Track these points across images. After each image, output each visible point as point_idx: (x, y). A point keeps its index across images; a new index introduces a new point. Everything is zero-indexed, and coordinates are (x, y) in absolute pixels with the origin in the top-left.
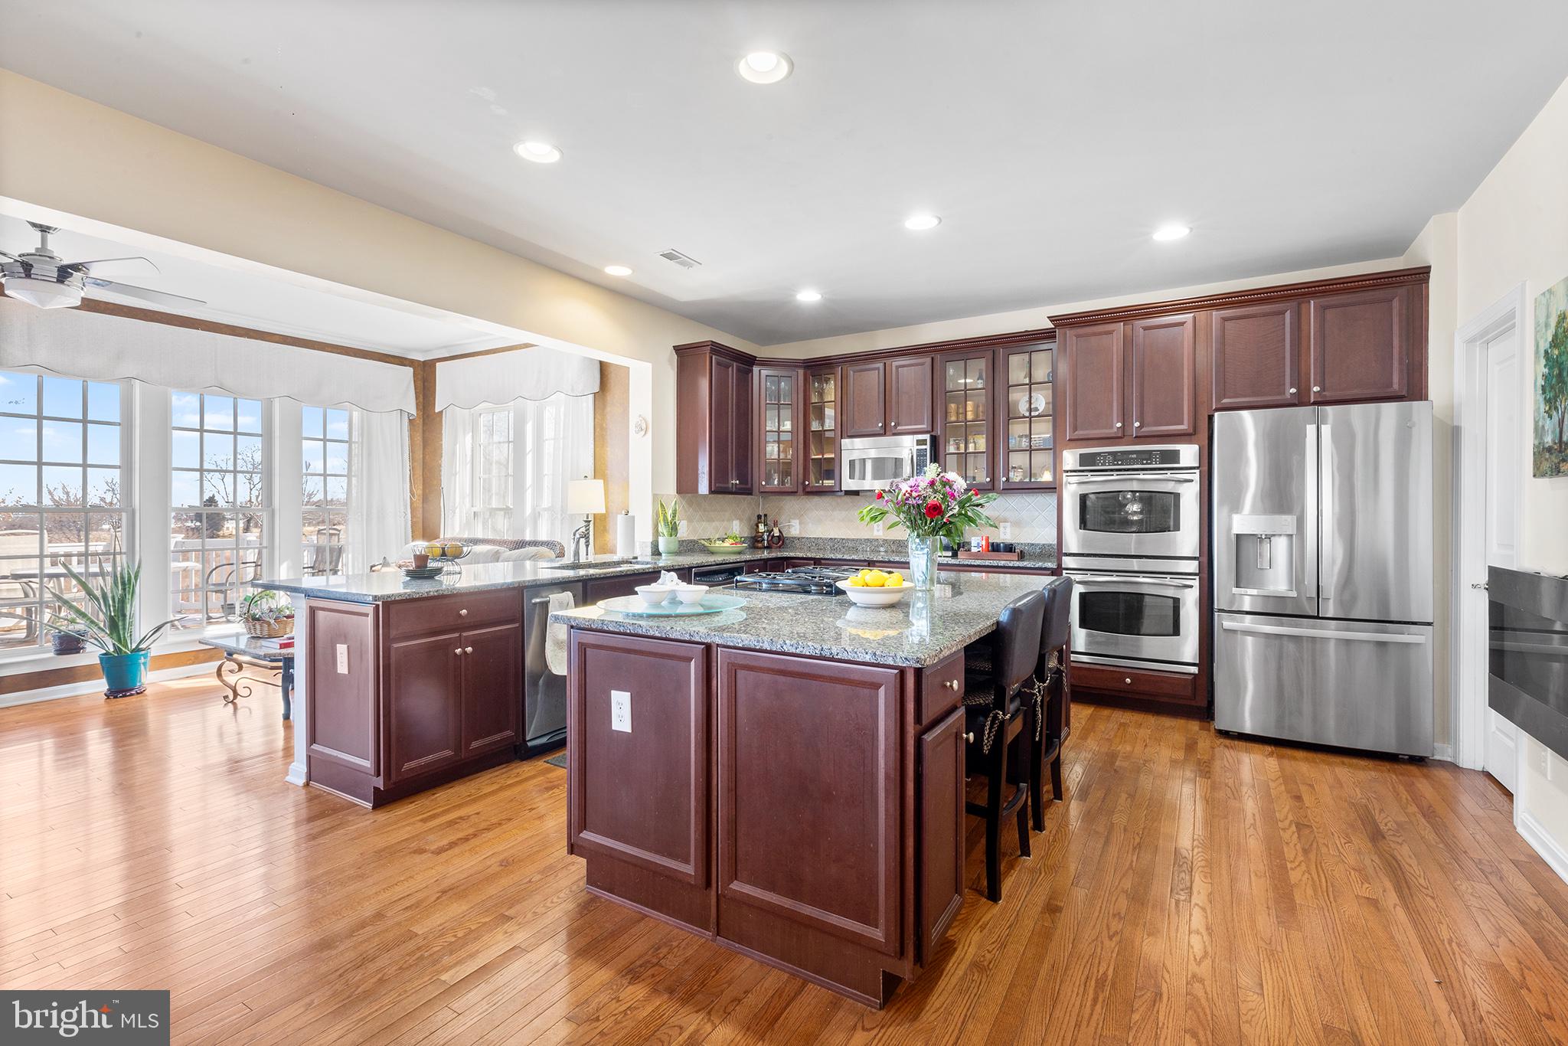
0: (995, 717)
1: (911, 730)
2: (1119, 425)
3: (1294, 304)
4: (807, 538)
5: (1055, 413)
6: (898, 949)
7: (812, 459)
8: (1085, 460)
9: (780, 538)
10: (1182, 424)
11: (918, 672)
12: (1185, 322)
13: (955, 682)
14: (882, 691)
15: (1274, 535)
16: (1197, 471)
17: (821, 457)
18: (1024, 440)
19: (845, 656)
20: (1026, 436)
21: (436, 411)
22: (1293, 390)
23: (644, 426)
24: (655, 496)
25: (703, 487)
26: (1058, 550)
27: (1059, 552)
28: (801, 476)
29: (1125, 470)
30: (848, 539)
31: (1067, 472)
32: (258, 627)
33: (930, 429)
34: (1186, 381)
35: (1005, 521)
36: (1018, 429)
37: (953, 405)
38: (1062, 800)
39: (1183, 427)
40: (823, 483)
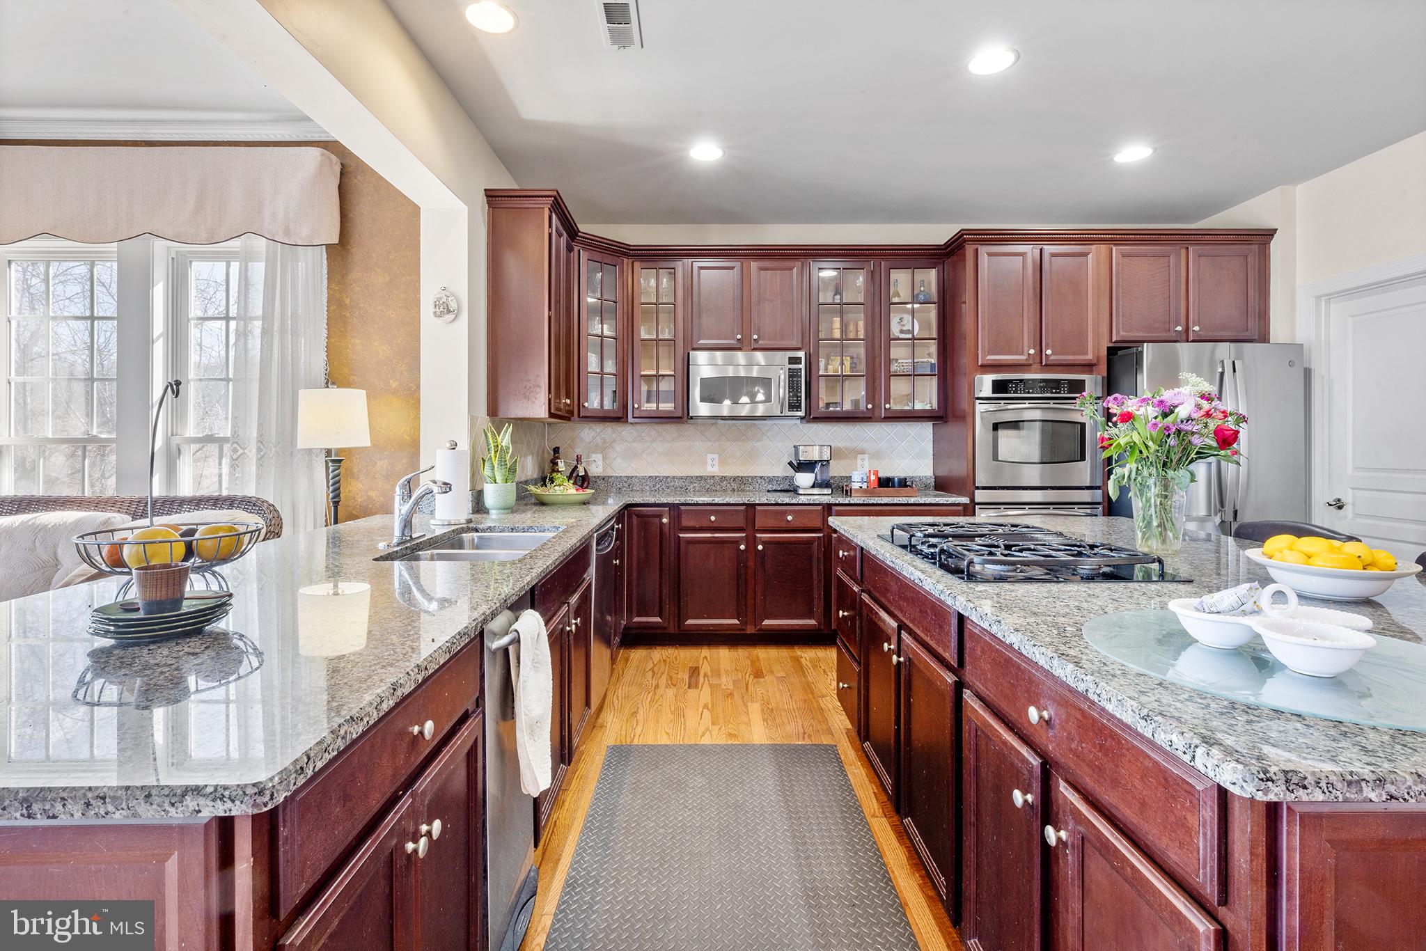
2: (1032, 352)
3: (1177, 248)
4: (617, 477)
7: (644, 375)
8: (997, 386)
10: (1087, 354)
12: (1088, 253)
17: (658, 374)
22: (1178, 328)
23: (453, 305)
28: (628, 399)
29: (1037, 399)
30: (674, 477)
31: (980, 399)
35: (863, 453)
40: (658, 407)
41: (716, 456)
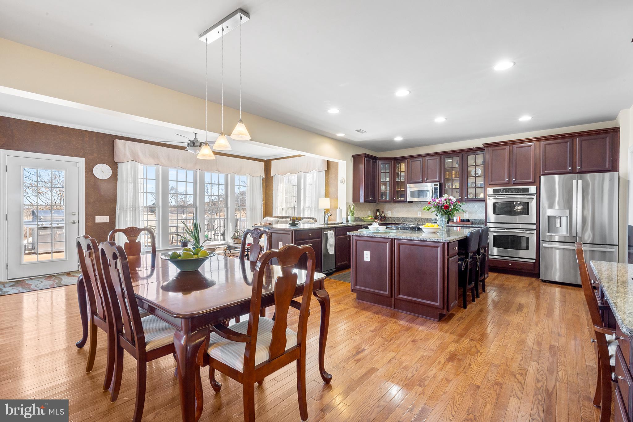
0: (466, 261)
1: (446, 257)
2: (507, 180)
3: (571, 139)
4: (394, 217)
5: (485, 175)
6: (443, 307)
7: (397, 191)
8: (495, 191)
9: (384, 217)
10: (530, 179)
11: (448, 244)
12: (531, 146)
13: (456, 248)
14: (439, 248)
15: (562, 216)
16: (536, 195)
17: (400, 190)
18: (473, 184)
19: (430, 240)
20: (474, 183)
21: (271, 176)
22: (570, 168)
23: (343, 181)
24: (347, 203)
25: (362, 200)
26: (485, 221)
27: (485, 222)
28: (392, 196)
29: (510, 195)
30: (408, 218)
31: (489, 195)
32: (237, 240)
33: (439, 181)
34: (531, 165)
35: (467, 212)
36: (471, 180)
37: (447, 173)
38: (485, 292)
39: (531, 180)
40: (400, 199)
41: (420, 212)
